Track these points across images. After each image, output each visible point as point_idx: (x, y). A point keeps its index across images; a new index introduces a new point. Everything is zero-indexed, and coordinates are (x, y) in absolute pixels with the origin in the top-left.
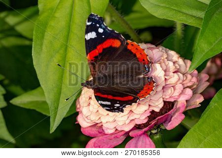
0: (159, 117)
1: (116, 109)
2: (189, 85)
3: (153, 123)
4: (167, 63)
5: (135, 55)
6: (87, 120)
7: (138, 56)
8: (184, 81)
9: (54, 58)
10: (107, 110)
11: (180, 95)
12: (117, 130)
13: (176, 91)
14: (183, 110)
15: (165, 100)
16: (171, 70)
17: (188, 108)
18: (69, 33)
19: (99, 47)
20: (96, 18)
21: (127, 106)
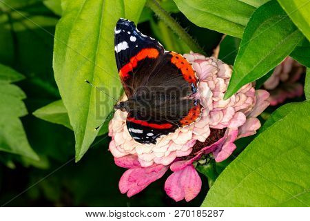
0: (205, 148)
1: (147, 140)
2: (242, 107)
3: (199, 154)
4: (216, 81)
5: (180, 71)
6: (120, 149)
7: (184, 72)
8: (236, 103)
9: (80, 71)
10: (136, 140)
11: (230, 120)
12: (154, 163)
13: (225, 116)
14: (233, 139)
15: (211, 127)
16: (221, 89)
17: (240, 137)
18: (97, 39)
19: (132, 60)
20: (126, 24)
21: (161, 136)
